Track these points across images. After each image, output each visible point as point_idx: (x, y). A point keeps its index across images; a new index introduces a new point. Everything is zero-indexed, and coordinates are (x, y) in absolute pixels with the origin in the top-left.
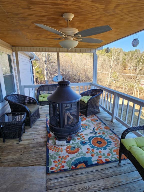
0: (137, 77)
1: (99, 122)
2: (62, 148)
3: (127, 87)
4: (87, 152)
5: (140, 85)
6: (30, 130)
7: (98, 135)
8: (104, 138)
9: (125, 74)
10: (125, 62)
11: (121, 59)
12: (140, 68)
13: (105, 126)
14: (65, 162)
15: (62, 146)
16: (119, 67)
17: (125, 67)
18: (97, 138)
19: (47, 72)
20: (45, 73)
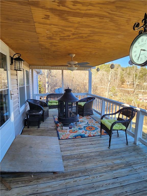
0: (134, 92)
1: (92, 119)
2: (66, 131)
3: (125, 102)
4: (82, 133)
5: (139, 100)
6: (44, 123)
7: (90, 125)
8: (94, 127)
9: (123, 89)
10: (123, 78)
11: (119, 74)
12: (137, 83)
13: (95, 121)
14: (69, 136)
15: (66, 130)
16: (118, 82)
17: (123, 82)
18: (89, 127)
19: (48, 86)
20: (47, 86)
